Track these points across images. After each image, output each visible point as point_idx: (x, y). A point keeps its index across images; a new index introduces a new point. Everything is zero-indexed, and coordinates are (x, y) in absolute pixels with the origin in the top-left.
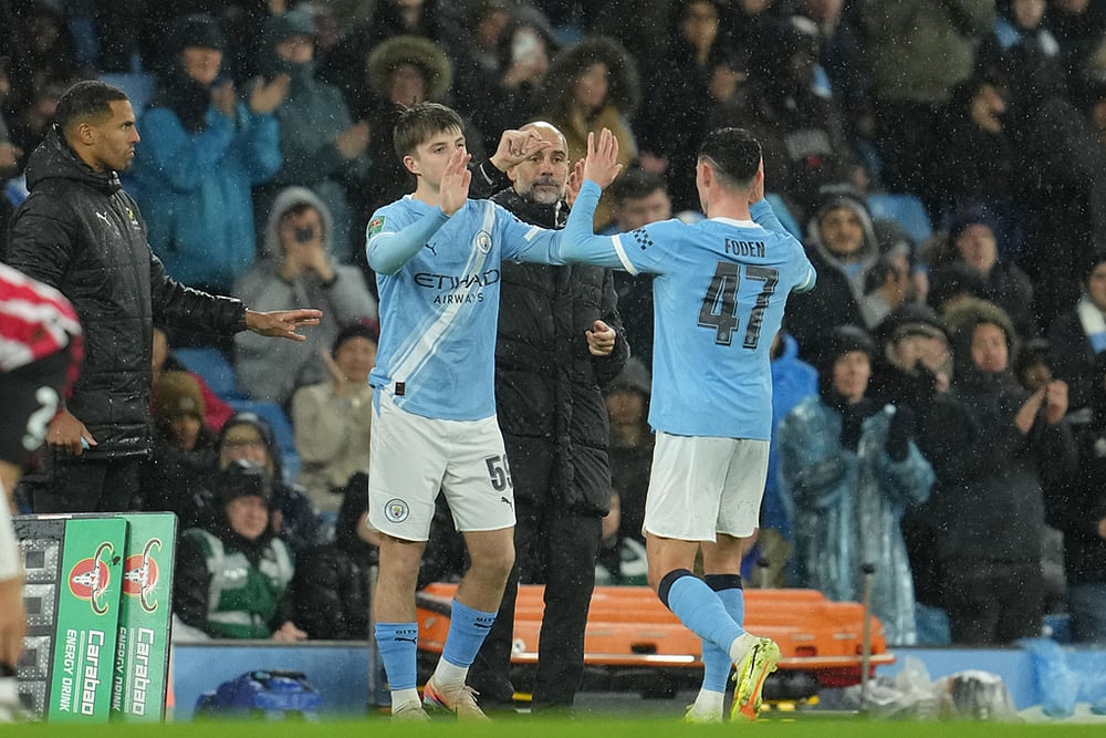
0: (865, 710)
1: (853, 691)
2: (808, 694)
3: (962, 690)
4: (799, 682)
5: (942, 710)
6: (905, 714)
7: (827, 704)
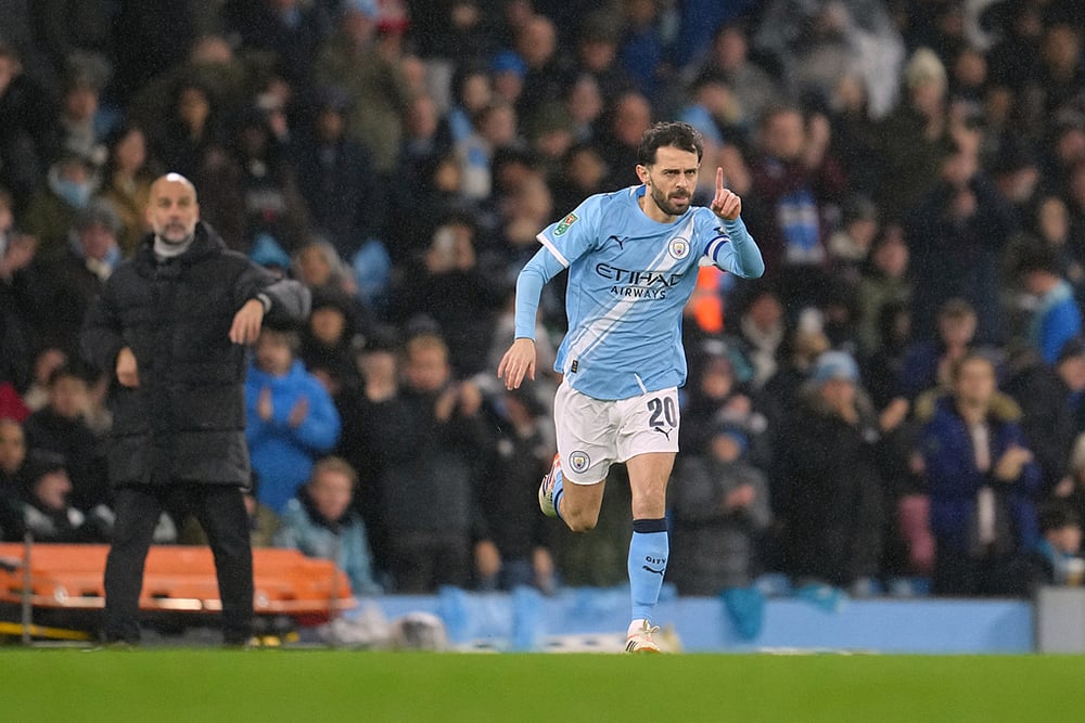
0: (332, 644)
1: (323, 630)
2: (288, 630)
3: (411, 630)
4: (282, 623)
5: (394, 645)
6: (362, 647)
7: (305, 640)
